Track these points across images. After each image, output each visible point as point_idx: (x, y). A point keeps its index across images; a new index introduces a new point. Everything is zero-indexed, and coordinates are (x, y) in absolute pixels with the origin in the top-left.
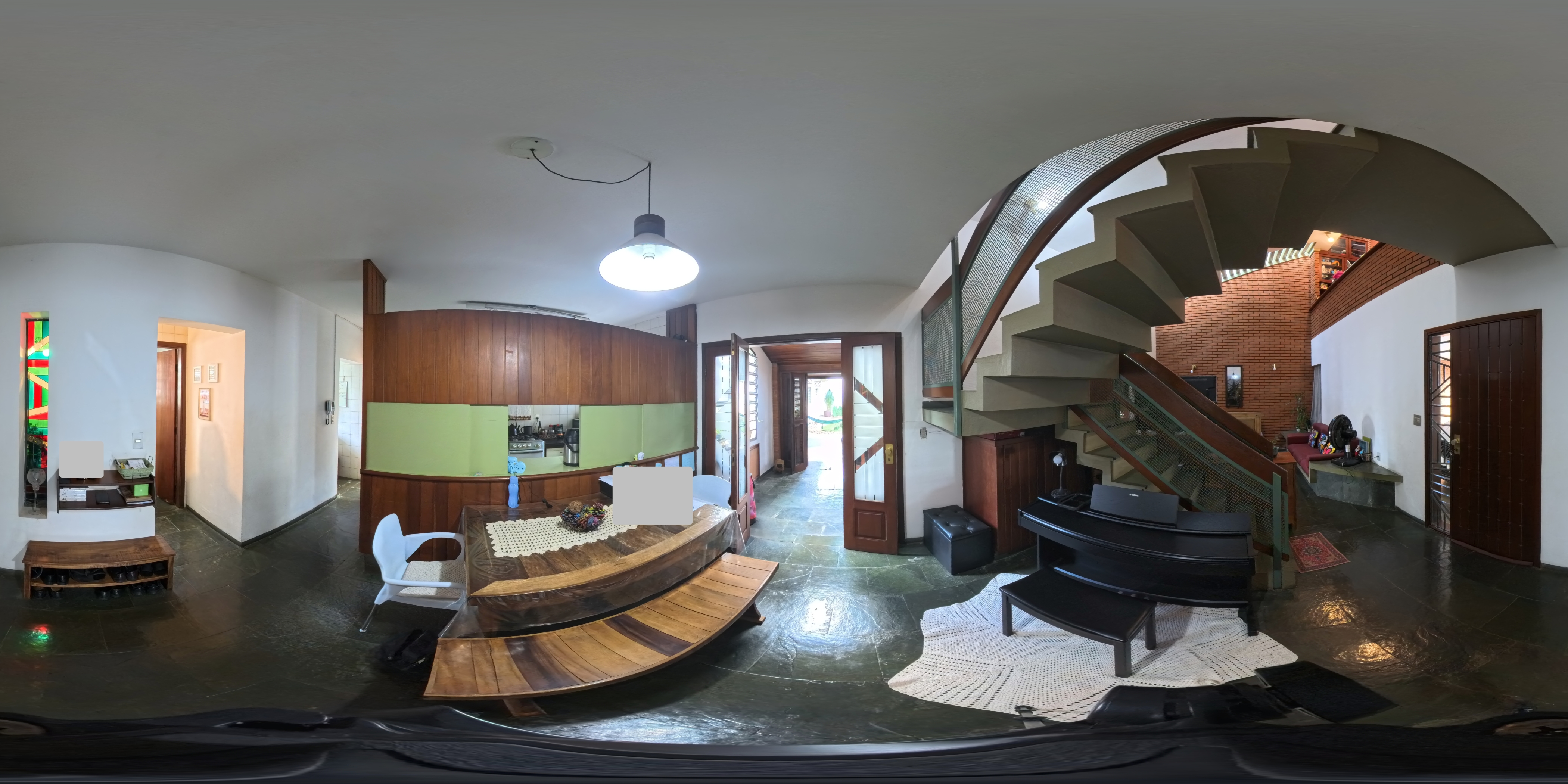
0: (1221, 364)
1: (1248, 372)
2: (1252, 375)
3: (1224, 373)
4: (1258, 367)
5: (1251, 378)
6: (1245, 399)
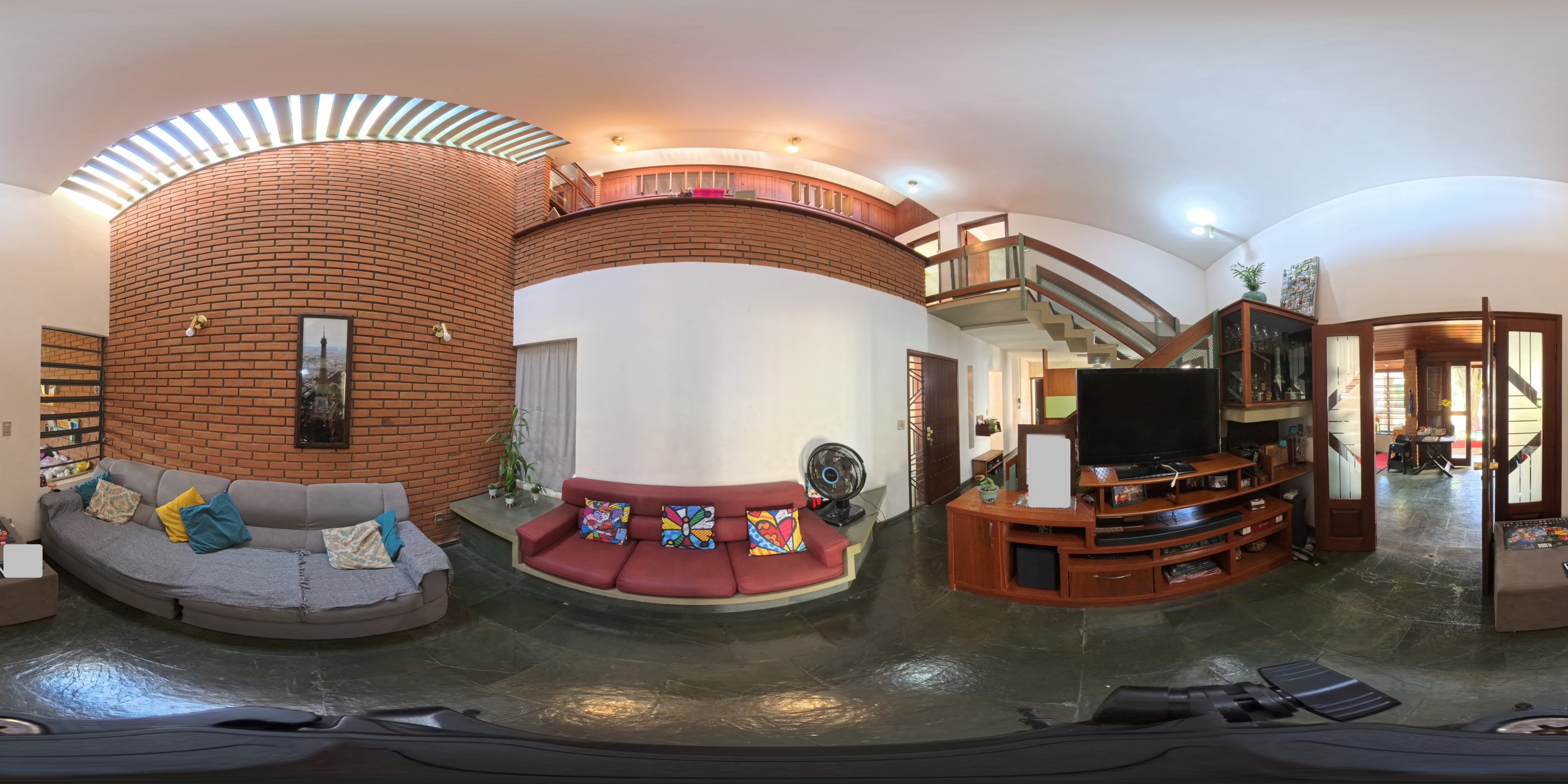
0: (286, 311)
1: (368, 340)
2: (380, 350)
3: (294, 337)
4: (398, 326)
5: (376, 358)
6: (357, 422)
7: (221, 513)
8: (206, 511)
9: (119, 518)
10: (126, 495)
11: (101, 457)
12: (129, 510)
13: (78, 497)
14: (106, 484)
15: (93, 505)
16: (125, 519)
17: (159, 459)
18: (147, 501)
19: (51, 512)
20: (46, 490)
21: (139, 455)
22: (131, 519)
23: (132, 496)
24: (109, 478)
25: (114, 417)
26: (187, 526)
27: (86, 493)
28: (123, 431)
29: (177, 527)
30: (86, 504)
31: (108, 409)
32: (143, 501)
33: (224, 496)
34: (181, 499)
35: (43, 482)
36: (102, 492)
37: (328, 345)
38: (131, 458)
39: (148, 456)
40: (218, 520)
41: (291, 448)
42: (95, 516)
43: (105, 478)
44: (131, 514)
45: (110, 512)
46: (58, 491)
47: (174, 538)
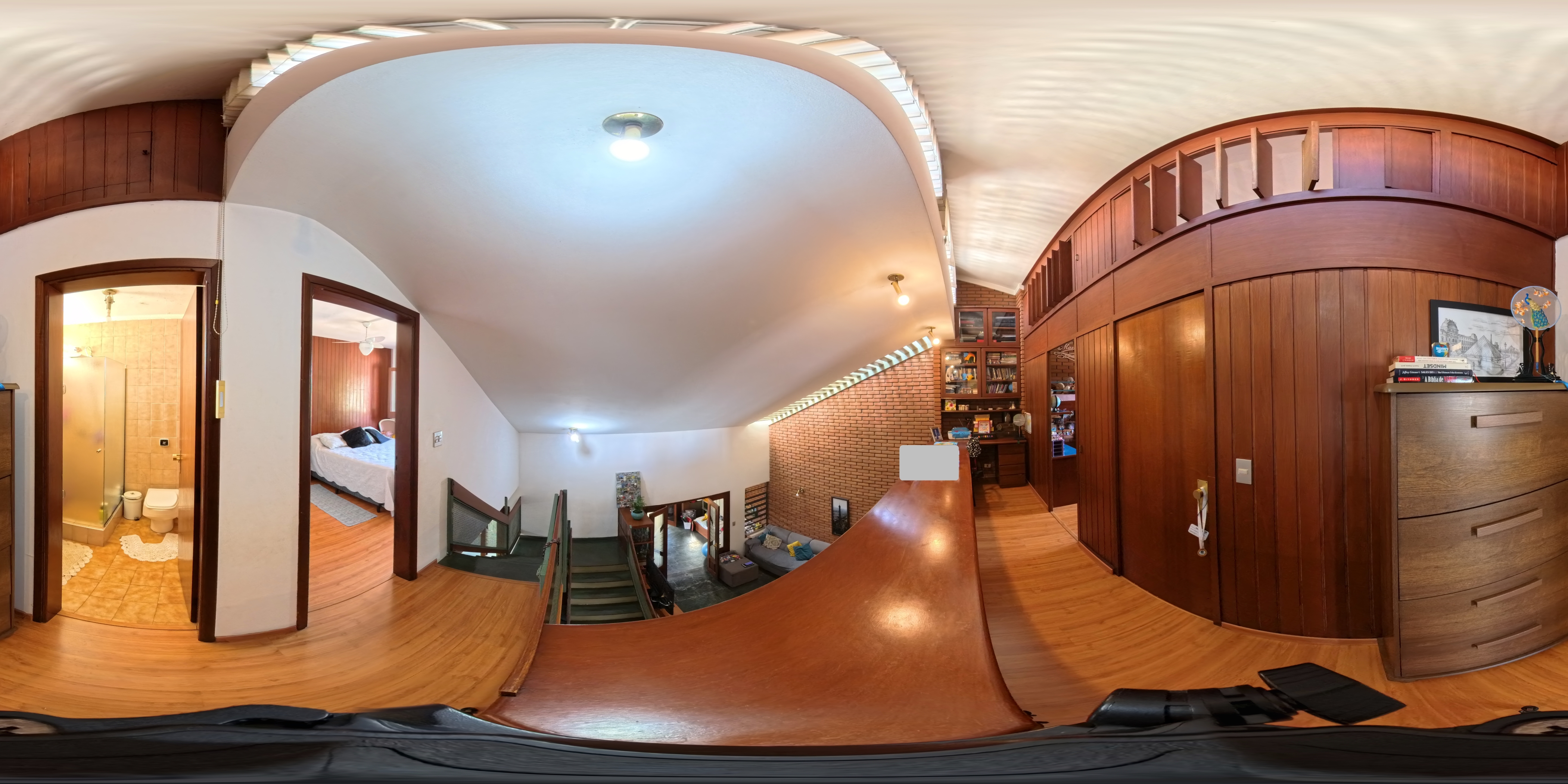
0: (828, 494)
3: (830, 502)
7: (805, 549)
8: (801, 548)
9: (774, 548)
10: (777, 540)
11: (767, 524)
12: (778, 545)
13: (759, 541)
14: (770, 536)
15: (765, 543)
16: (776, 548)
17: (789, 528)
18: (785, 542)
19: (750, 547)
20: (747, 539)
21: (782, 525)
22: (778, 548)
23: (779, 541)
24: (772, 534)
25: (772, 510)
26: (796, 552)
27: (762, 539)
28: (776, 516)
29: (792, 552)
30: (762, 543)
31: (769, 507)
32: (783, 542)
33: (808, 544)
34: (795, 543)
35: (746, 537)
36: (768, 539)
37: (841, 508)
38: (779, 526)
39: (785, 526)
40: (805, 551)
41: (831, 534)
42: (766, 547)
43: (769, 534)
44: (779, 546)
45: (771, 546)
46: (751, 539)
47: (791, 555)
